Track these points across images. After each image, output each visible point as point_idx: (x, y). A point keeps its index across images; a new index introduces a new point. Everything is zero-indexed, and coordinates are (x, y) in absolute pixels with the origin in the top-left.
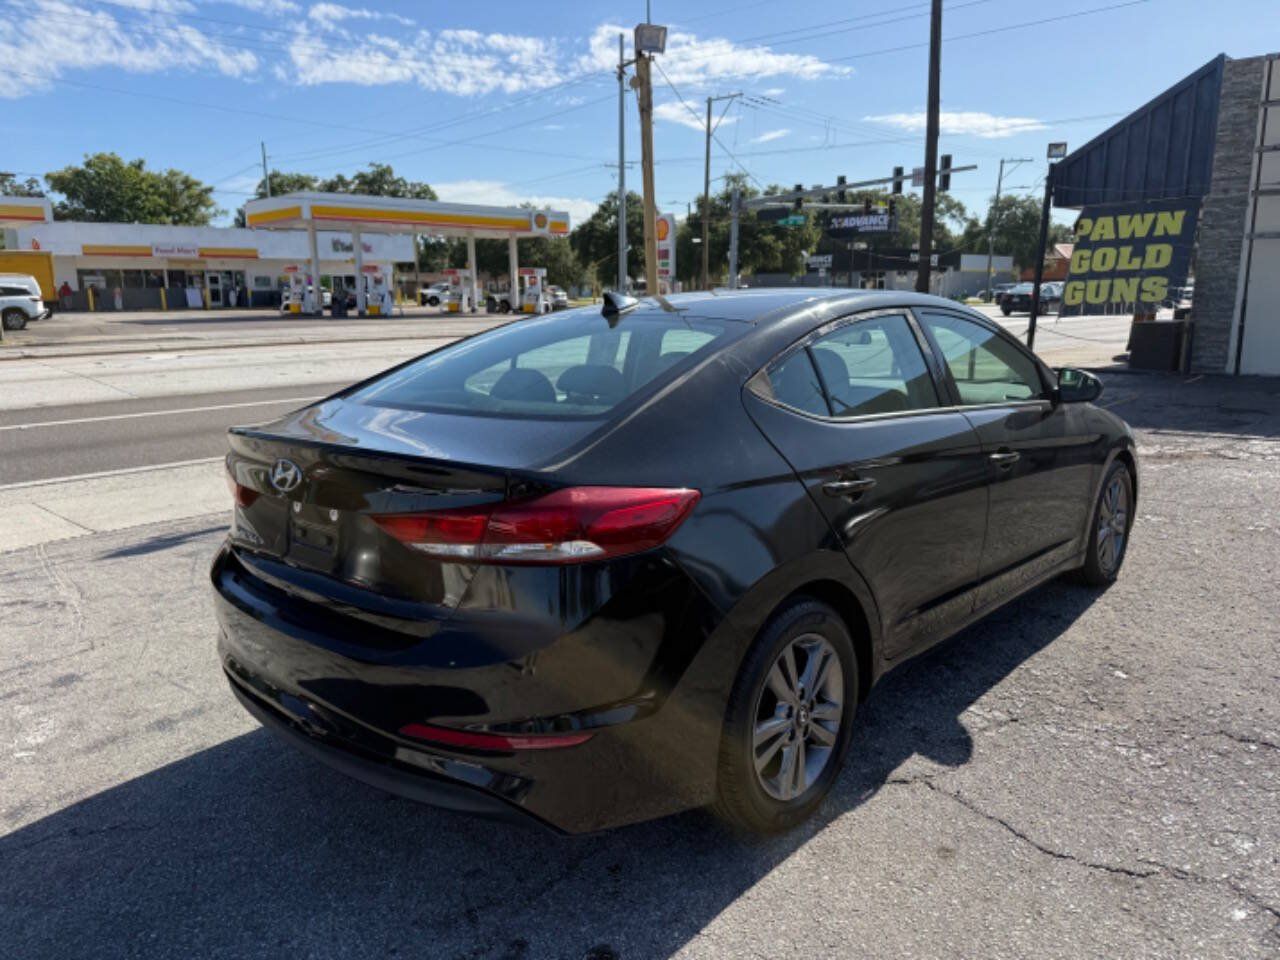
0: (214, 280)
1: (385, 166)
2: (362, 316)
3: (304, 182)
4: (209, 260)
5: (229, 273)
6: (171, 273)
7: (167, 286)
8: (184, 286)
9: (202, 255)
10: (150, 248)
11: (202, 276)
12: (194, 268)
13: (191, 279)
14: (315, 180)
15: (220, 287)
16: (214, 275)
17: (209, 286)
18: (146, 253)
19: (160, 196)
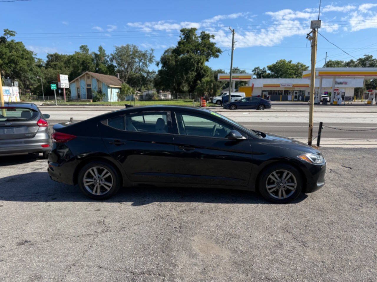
0: (296, 93)
1: (370, 55)
2: (331, 105)
3: (339, 63)
4: (296, 88)
5: (301, 91)
6: (285, 91)
7: (283, 94)
8: (288, 94)
9: (293, 86)
10: (279, 85)
11: (293, 92)
12: (291, 90)
13: (290, 92)
14: (343, 62)
15: (297, 95)
16: (296, 91)
17: (294, 95)
18: (278, 86)
19: (294, 70)
